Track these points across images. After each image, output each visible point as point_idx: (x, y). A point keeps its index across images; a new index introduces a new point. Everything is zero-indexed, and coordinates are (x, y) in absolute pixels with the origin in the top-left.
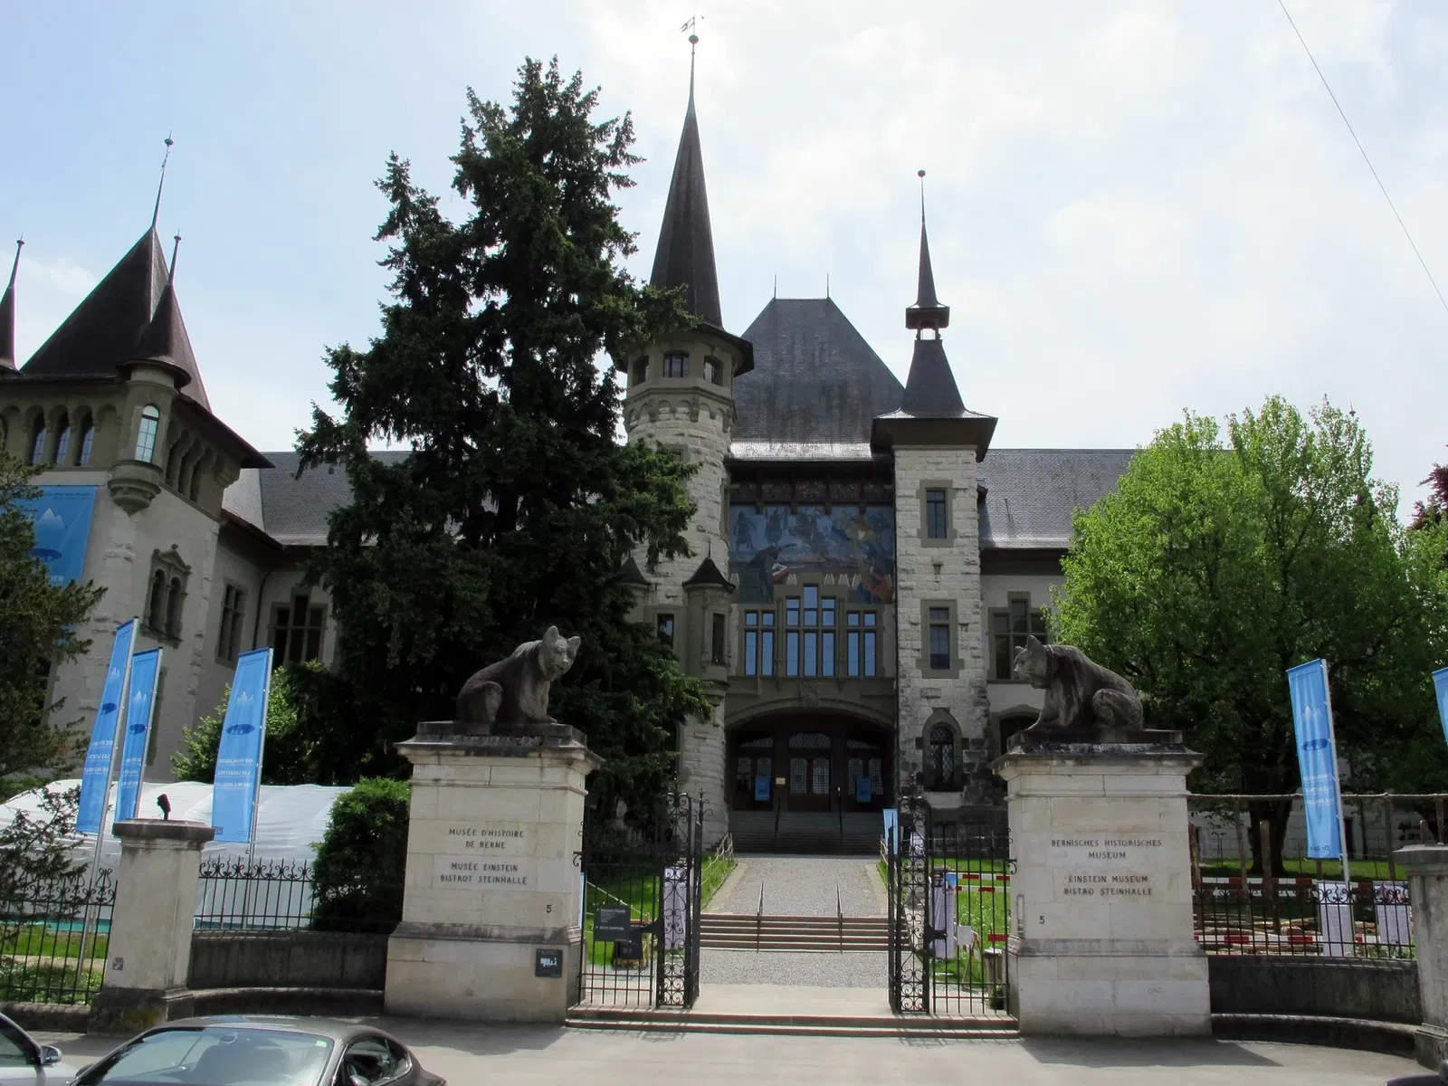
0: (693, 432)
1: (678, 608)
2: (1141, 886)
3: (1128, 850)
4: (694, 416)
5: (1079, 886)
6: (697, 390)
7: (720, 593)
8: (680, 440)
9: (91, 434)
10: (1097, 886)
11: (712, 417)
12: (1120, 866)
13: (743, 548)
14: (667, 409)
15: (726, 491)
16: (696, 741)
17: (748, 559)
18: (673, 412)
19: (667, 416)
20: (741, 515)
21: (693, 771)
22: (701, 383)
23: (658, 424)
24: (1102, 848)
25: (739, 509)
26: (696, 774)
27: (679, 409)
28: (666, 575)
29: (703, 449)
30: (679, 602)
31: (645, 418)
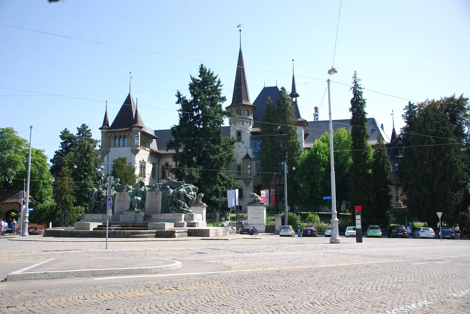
0: (243, 127)
1: (241, 164)
2: (259, 218)
3: (258, 215)
4: (243, 124)
5: (253, 218)
6: (243, 118)
7: (249, 161)
8: (240, 129)
9: (126, 139)
10: (255, 218)
11: (247, 123)
12: (257, 216)
13: (256, 149)
14: (237, 122)
15: (251, 138)
16: (246, 190)
17: (257, 151)
18: (239, 123)
19: (237, 124)
20: (255, 142)
21: (246, 196)
22: (244, 116)
23: (236, 126)
24: (255, 214)
25: (255, 141)
26: (246, 197)
27: (240, 122)
28: (239, 157)
29: (245, 130)
30: (242, 163)
31: (233, 124)
